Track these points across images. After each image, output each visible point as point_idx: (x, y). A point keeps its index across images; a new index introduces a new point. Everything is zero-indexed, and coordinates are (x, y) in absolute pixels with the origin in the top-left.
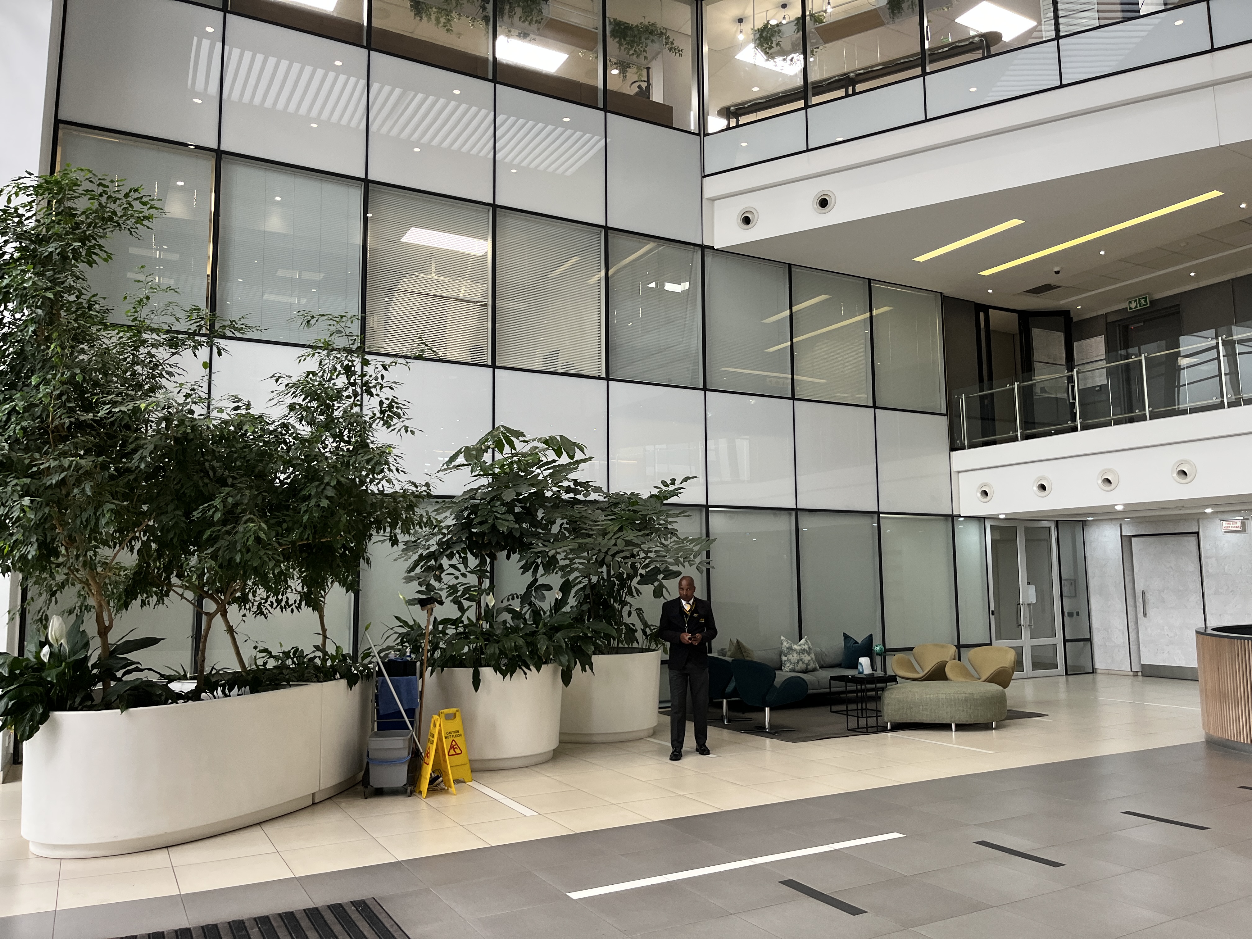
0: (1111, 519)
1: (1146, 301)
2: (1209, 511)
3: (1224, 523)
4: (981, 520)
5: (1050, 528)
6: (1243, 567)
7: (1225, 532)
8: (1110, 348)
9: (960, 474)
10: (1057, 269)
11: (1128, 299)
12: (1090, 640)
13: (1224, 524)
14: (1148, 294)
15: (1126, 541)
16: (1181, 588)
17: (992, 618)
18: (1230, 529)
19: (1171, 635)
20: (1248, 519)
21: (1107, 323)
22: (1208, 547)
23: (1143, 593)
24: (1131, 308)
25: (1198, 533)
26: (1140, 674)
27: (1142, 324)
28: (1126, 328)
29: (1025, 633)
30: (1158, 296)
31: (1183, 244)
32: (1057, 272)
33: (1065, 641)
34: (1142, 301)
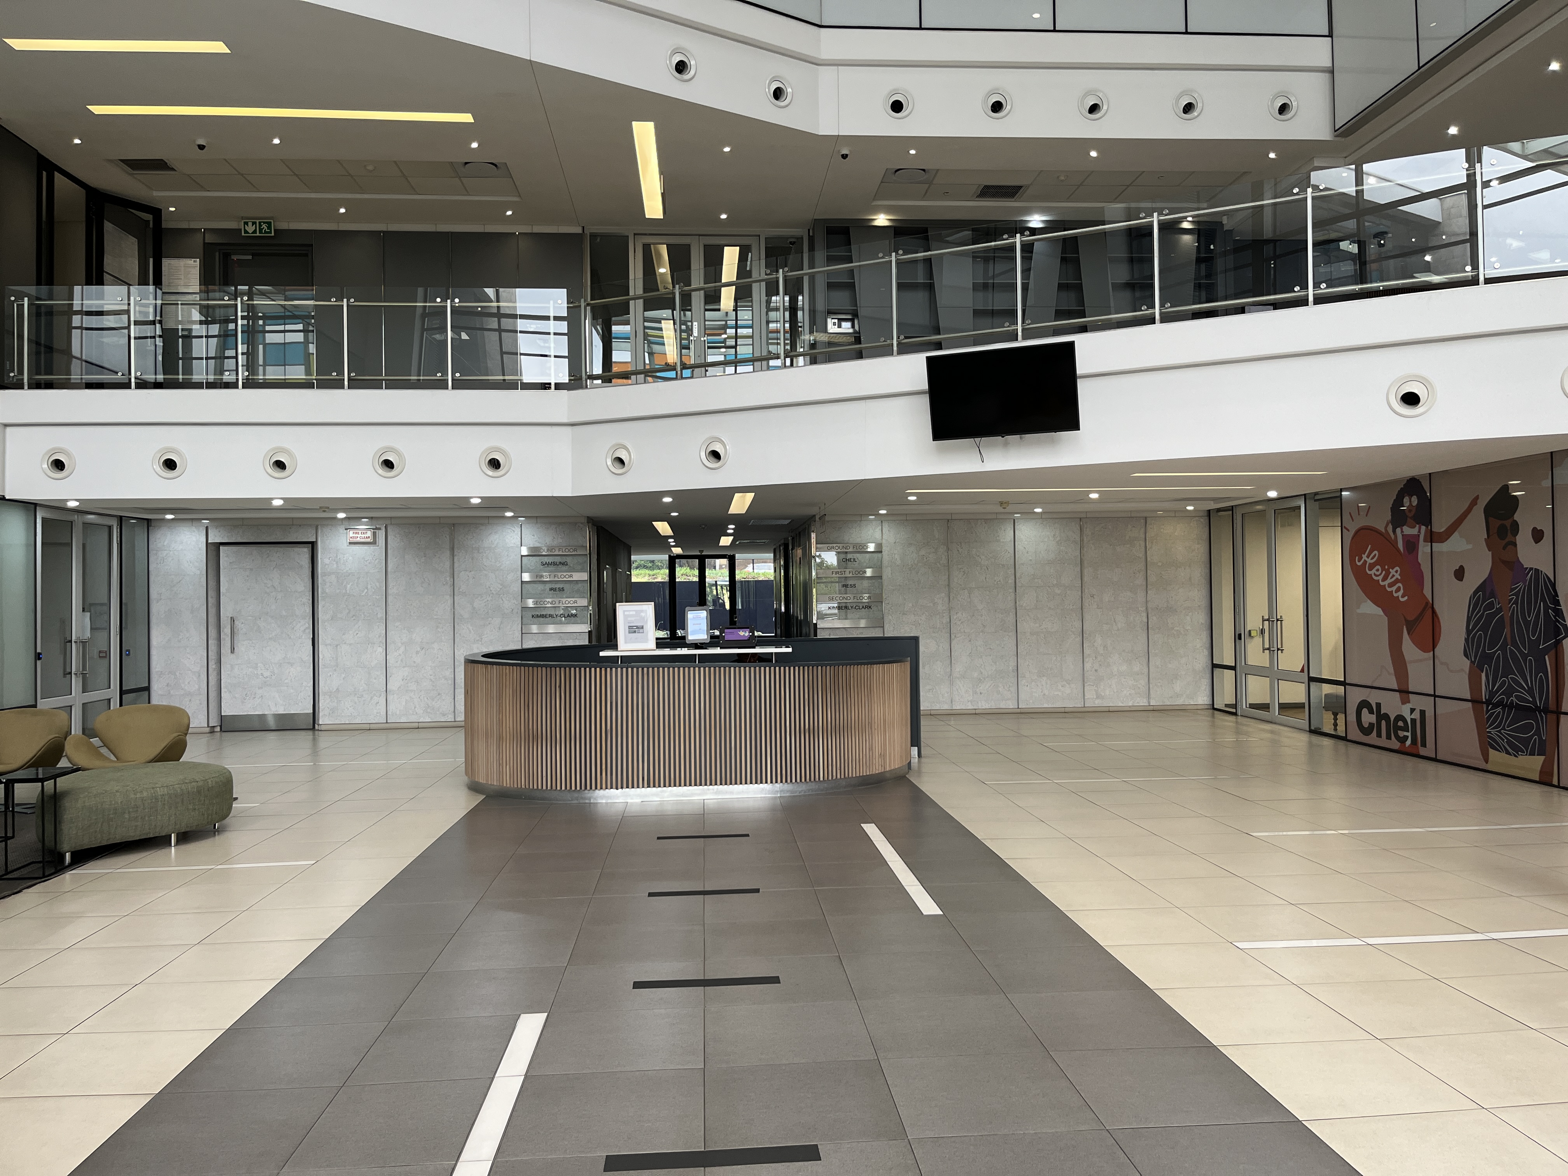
0: (192, 520)
1: (269, 227)
2: (341, 515)
3: (351, 532)
4: (30, 507)
5: (110, 528)
6: (369, 587)
7: (350, 543)
8: (207, 279)
9: (8, 429)
10: (201, 142)
11: (242, 218)
12: (147, 689)
13: (351, 534)
14: (272, 218)
15: (214, 550)
16: (284, 613)
17: (39, 662)
18: (358, 540)
19: (267, 674)
20: (379, 529)
21: (204, 243)
22: (327, 561)
23: (233, 620)
24: (246, 232)
25: (313, 545)
26: (218, 729)
27: (250, 257)
28: (226, 256)
29: (76, 684)
30: (283, 226)
31: (370, 168)
32: (202, 147)
33: (122, 692)
34: (264, 226)
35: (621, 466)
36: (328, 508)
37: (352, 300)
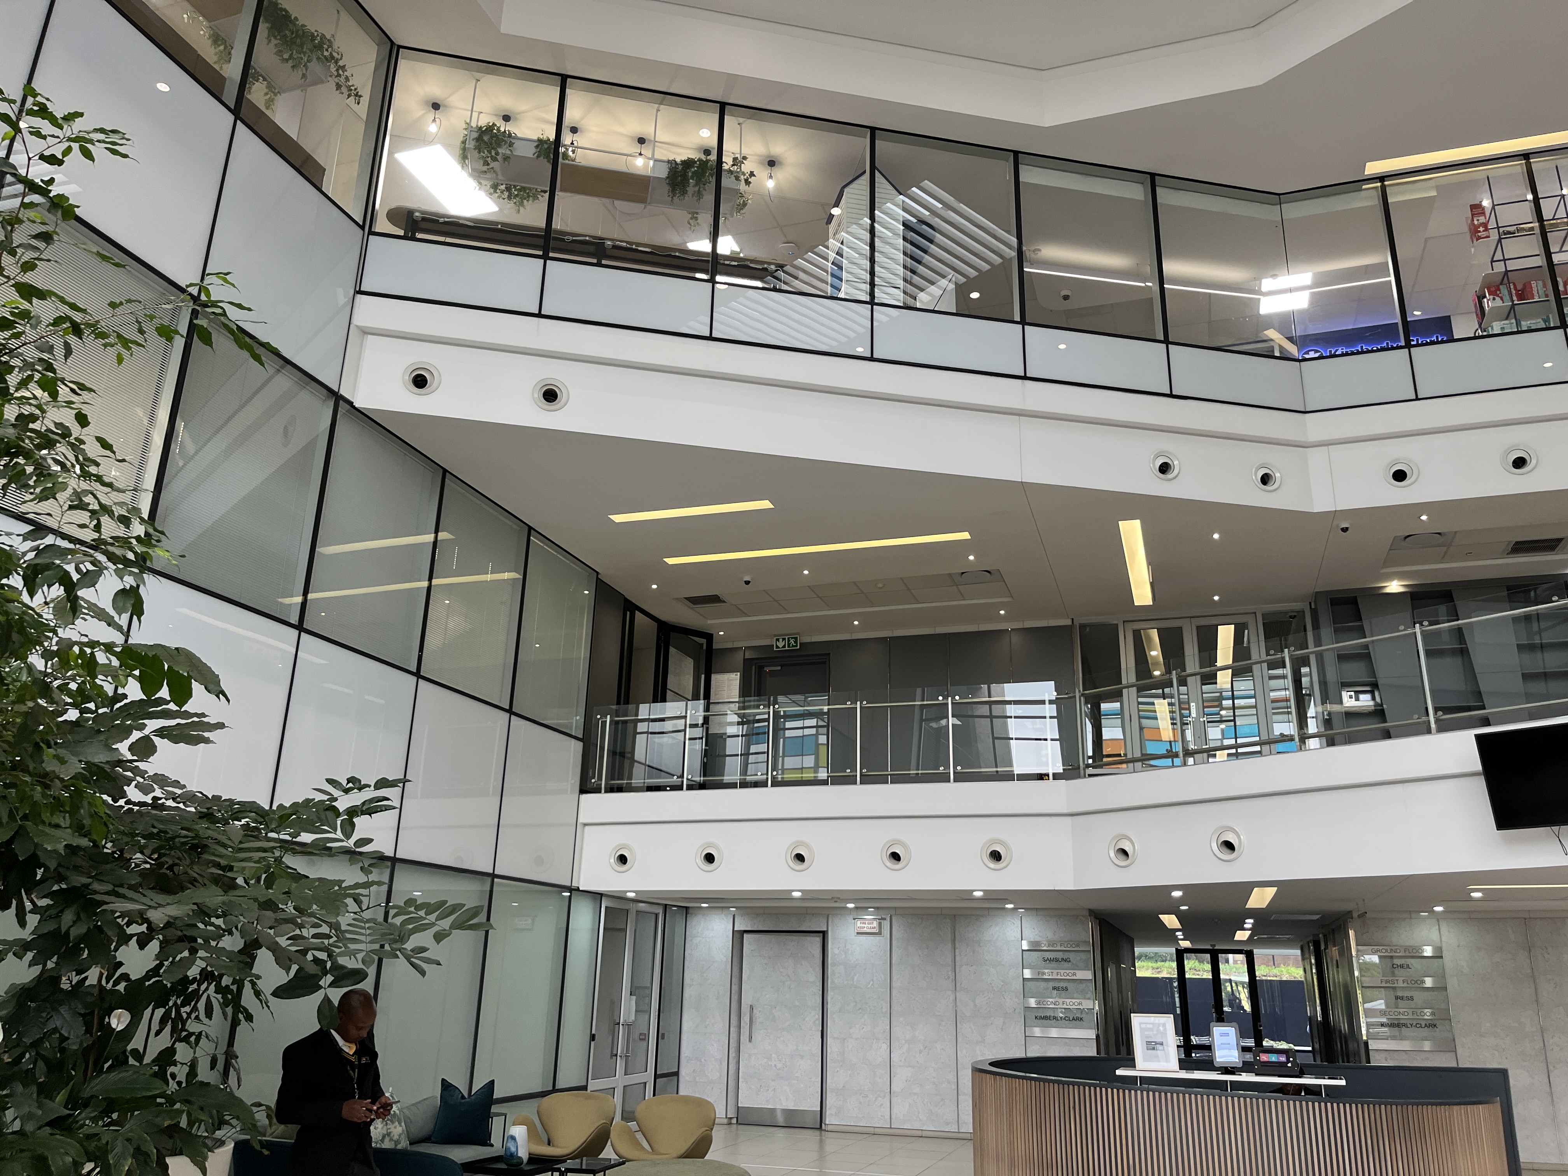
0: (723, 908)
1: (796, 642)
2: (851, 906)
3: (859, 922)
4: (598, 896)
5: (657, 915)
6: (875, 979)
7: (858, 933)
8: (745, 691)
9: (587, 828)
10: (747, 578)
11: (775, 636)
12: (676, 1074)
13: (859, 924)
14: (798, 634)
15: (739, 936)
16: (797, 1003)
17: (593, 1043)
18: (865, 930)
19: (779, 1066)
20: (885, 919)
21: (744, 659)
22: (836, 951)
23: (752, 1007)
24: (777, 647)
25: (824, 934)
26: (734, 1121)
27: (779, 668)
28: (760, 668)
29: (620, 1065)
30: (807, 639)
31: (880, 585)
32: (747, 583)
33: (656, 1077)
34: (792, 641)
35: (1124, 857)
36: (839, 898)
37: (865, 702)
